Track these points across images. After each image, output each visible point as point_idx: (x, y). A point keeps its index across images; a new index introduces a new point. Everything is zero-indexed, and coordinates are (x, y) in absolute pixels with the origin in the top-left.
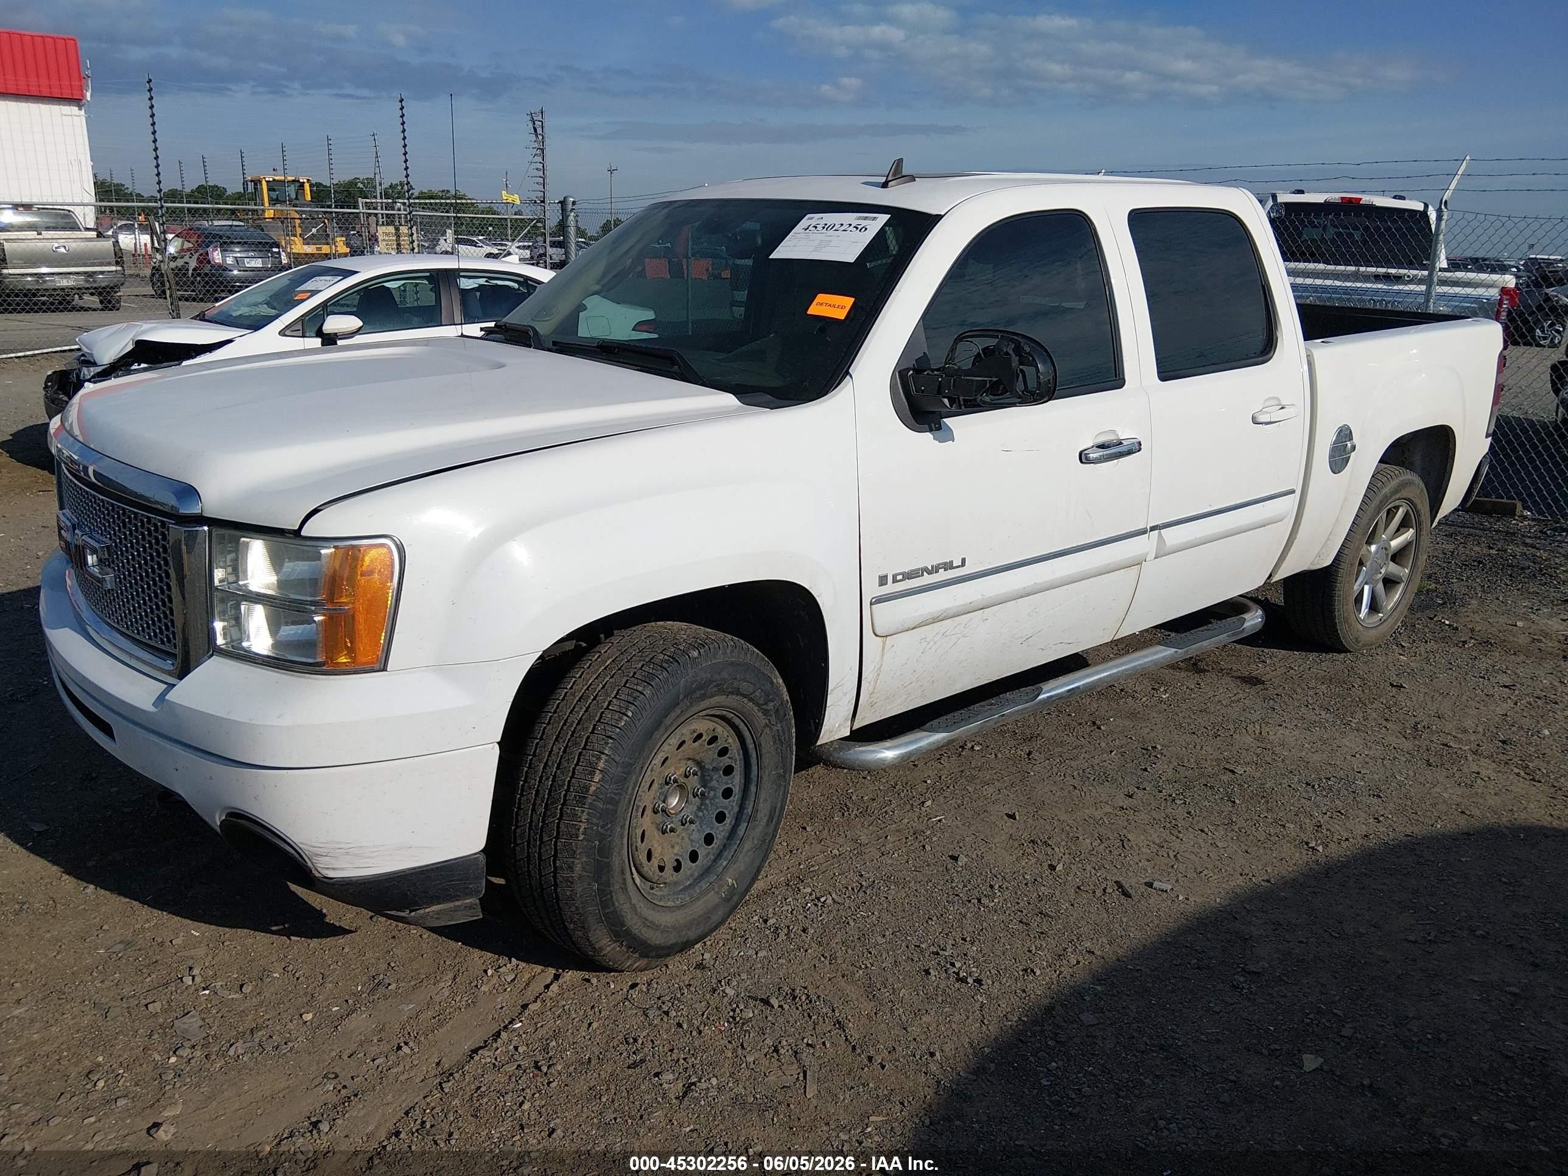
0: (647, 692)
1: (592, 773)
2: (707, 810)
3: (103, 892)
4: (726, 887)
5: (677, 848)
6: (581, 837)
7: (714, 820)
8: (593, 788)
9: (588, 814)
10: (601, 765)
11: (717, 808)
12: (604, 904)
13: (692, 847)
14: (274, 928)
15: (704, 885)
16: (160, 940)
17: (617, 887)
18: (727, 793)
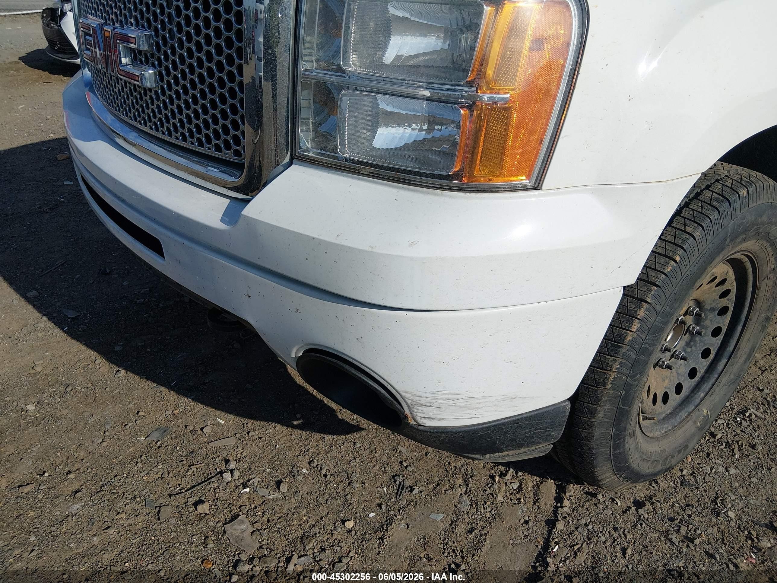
0: (698, 234)
1: (631, 323)
2: (696, 346)
3: (132, 376)
4: (702, 418)
5: (667, 381)
6: (609, 386)
7: (700, 356)
8: (629, 338)
9: (620, 364)
10: (641, 314)
11: (705, 345)
12: (616, 447)
13: (679, 380)
14: (295, 423)
15: (683, 414)
16: (191, 428)
17: (630, 431)
18: (716, 332)
